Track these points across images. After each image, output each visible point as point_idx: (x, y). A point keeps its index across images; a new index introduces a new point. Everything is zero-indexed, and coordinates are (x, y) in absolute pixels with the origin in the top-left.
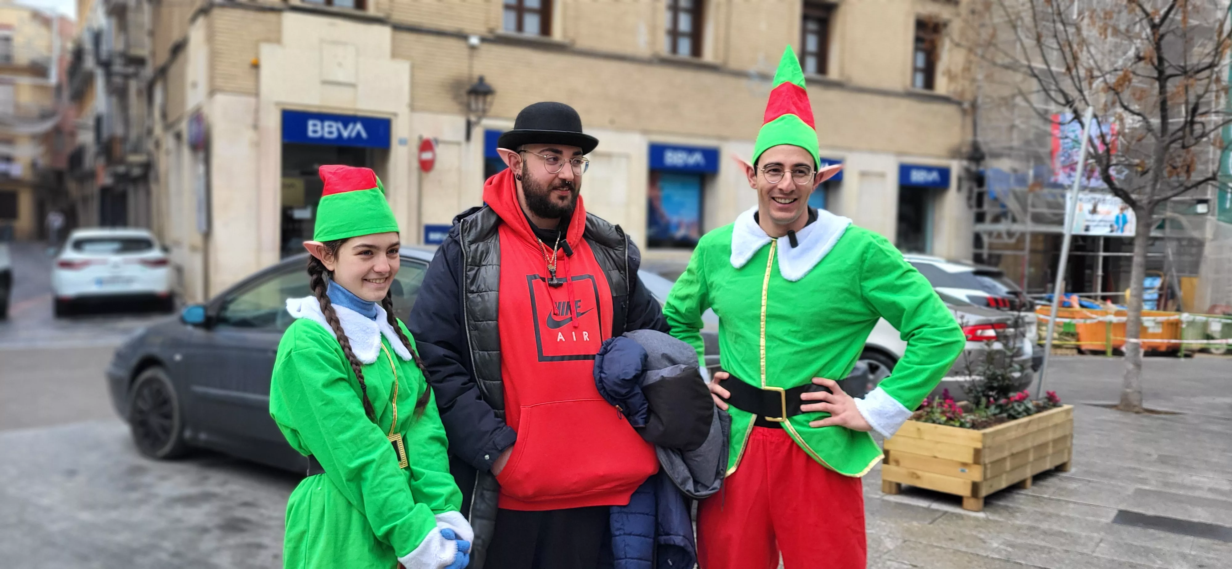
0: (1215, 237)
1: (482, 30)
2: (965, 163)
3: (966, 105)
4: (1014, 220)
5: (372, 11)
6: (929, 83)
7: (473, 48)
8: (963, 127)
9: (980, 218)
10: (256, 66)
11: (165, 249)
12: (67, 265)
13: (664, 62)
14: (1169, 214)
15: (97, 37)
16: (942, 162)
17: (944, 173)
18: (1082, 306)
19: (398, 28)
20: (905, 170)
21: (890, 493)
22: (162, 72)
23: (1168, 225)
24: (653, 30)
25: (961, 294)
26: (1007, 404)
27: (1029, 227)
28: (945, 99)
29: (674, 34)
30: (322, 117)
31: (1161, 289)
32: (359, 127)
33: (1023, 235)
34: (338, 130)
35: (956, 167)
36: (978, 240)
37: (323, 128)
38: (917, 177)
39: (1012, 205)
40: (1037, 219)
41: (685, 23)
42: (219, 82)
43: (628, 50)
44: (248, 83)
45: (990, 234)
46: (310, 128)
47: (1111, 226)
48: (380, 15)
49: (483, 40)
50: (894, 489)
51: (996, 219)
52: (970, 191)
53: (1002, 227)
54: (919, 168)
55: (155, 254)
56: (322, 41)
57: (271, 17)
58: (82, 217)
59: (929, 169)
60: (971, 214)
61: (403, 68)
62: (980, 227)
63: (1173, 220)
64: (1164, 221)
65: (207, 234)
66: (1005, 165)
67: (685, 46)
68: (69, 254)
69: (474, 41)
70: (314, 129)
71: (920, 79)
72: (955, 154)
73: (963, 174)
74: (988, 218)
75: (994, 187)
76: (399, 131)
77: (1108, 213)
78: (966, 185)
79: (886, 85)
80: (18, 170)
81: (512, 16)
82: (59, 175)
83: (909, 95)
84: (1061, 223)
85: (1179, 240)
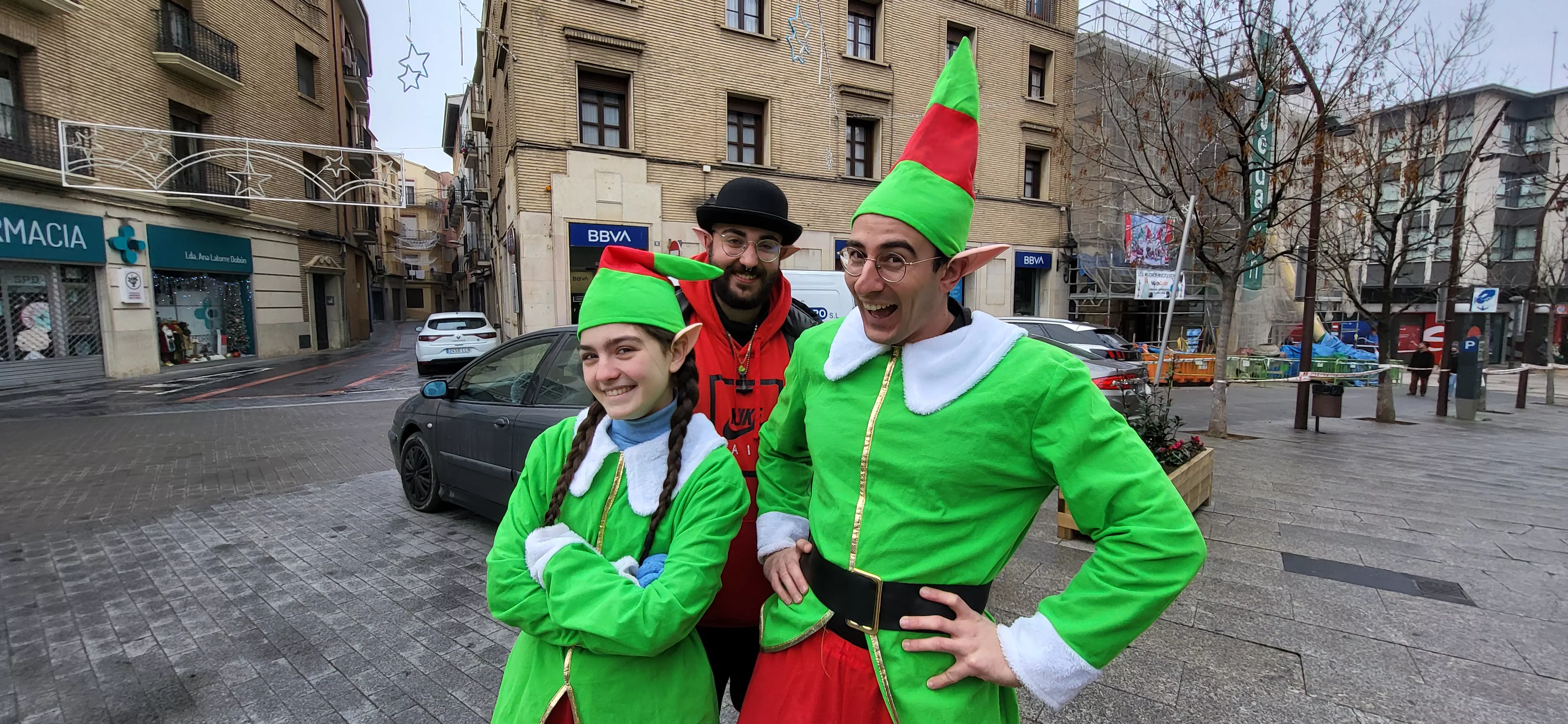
0: (1241, 298)
1: (713, 160)
2: (1062, 250)
3: (1063, 209)
4: (1099, 291)
5: (632, 149)
6: (1036, 193)
7: (706, 173)
8: (1060, 224)
9: (1073, 290)
10: (549, 191)
11: (496, 326)
12: (425, 339)
13: (845, 181)
14: (1208, 283)
15: (462, 181)
16: (1047, 250)
17: (1047, 257)
18: (1150, 351)
19: (650, 160)
20: (1019, 256)
21: (1066, 538)
22: (496, 200)
23: (1206, 292)
24: (837, 156)
25: (1086, 348)
26: (1166, 452)
27: (1111, 295)
28: (1048, 205)
29: (852, 160)
30: (599, 227)
31: (1201, 337)
32: (625, 233)
33: (1106, 300)
34: (610, 235)
35: (1055, 253)
36: (1072, 304)
37: (599, 235)
38: (1028, 261)
39: (1097, 279)
40: (1115, 289)
41: (859, 153)
42: (523, 204)
43: (819, 173)
44: (545, 205)
45: (1081, 301)
46: (590, 236)
47: (1168, 293)
48: (638, 151)
49: (713, 167)
50: (1069, 535)
51: (1084, 291)
52: (1066, 270)
53: (1090, 295)
54: (1029, 254)
55: (487, 329)
56: (596, 171)
57: (559, 154)
58: (462, 304)
59: (1037, 255)
60: (1067, 287)
61: (655, 191)
62: (1073, 296)
63: (1210, 288)
64: (1204, 288)
65: (520, 315)
66: (1090, 251)
67: (860, 168)
68: (427, 331)
69: (707, 168)
70: (593, 236)
71: (1029, 189)
72: (1055, 244)
73: (1060, 258)
74: (1079, 289)
75: (1084, 267)
76: (654, 235)
77: (1166, 284)
78: (1063, 267)
79: (1005, 195)
80: (421, 275)
81: (734, 150)
82: (449, 277)
83: (1021, 202)
84: (1133, 292)
85: (1212, 302)
